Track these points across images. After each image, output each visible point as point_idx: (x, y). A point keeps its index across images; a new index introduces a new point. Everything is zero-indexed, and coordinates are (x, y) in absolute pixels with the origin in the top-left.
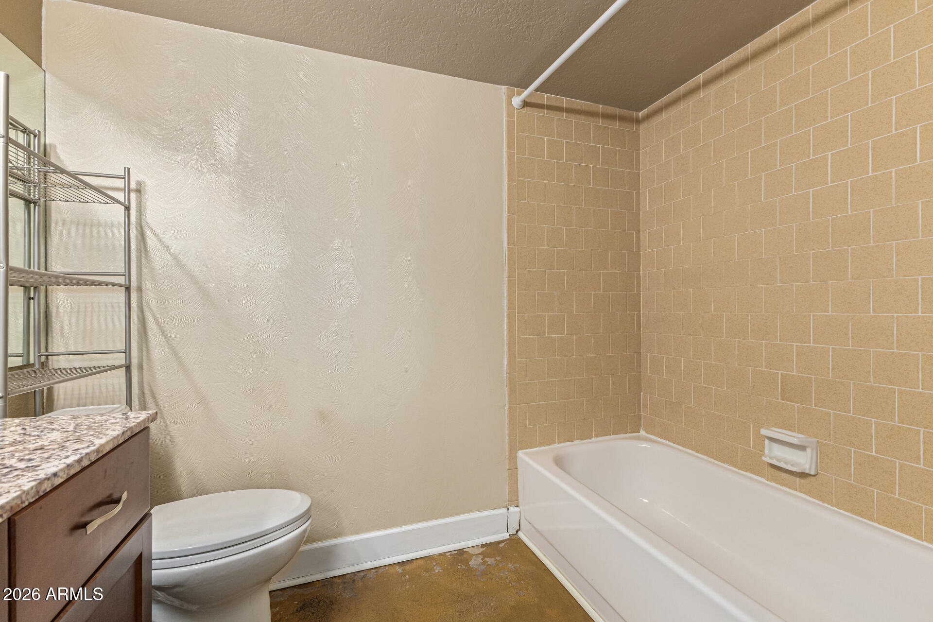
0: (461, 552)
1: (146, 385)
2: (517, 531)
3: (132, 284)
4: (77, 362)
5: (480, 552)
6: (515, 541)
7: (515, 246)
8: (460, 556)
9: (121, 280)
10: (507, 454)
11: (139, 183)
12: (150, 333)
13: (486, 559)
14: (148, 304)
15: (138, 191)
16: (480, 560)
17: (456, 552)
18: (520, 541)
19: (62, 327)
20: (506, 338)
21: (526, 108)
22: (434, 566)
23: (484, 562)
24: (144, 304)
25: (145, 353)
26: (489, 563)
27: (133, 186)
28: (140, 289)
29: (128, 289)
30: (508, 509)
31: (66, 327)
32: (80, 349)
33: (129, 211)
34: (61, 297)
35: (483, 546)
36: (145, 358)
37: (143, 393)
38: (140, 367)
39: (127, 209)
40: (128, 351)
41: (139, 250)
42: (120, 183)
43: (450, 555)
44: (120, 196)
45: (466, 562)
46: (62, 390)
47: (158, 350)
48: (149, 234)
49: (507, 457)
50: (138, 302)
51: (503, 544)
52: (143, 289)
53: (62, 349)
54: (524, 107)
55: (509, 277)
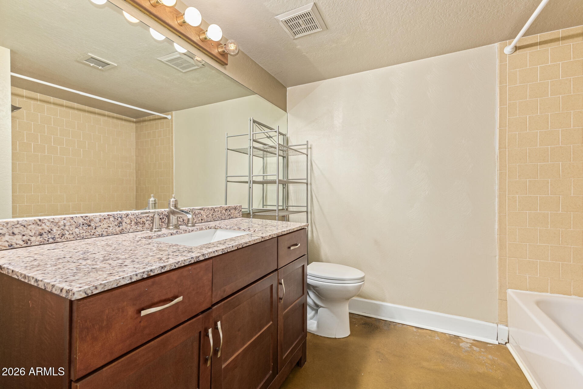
0: (457, 338)
1: (312, 220)
2: (506, 343)
3: (308, 182)
4: (295, 209)
5: (471, 342)
6: (502, 349)
7: (506, 149)
8: (455, 338)
9: (305, 181)
10: (498, 288)
11: (311, 145)
12: (314, 200)
13: (473, 347)
14: (313, 189)
15: (311, 148)
16: (468, 345)
17: (454, 336)
18: (507, 349)
19: (291, 197)
20: (497, 211)
21: (518, 51)
22: (436, 336)
23: (471, 347)
24: (312, 189)
25: (312, 208)
26: (474, 349)
27: (309, 147)
28: (311, 184)
29: (307, 184)
30: (498, 325)
31: (292, 197)
32: (295, 205)
33: (308, 156)
34: (291, 187)
35: (474, 340)
36: (312, 209)
37: (312, 222)
38: (311, 212)
39: (307, 155)
40: (307, 206)
41: (311, 170)
42: (305, 146)
43: (449, 336)
44: (305, 151)
45: (459, 343)
46: (291, 216)
47: (316, 207)
48: (313, 164)
49: (497, 291)
50: (310, 189)
51: (491, 345)
52: (312, 184)
53: (291, 205)
54: (516, 50)
55: (500, 170)
